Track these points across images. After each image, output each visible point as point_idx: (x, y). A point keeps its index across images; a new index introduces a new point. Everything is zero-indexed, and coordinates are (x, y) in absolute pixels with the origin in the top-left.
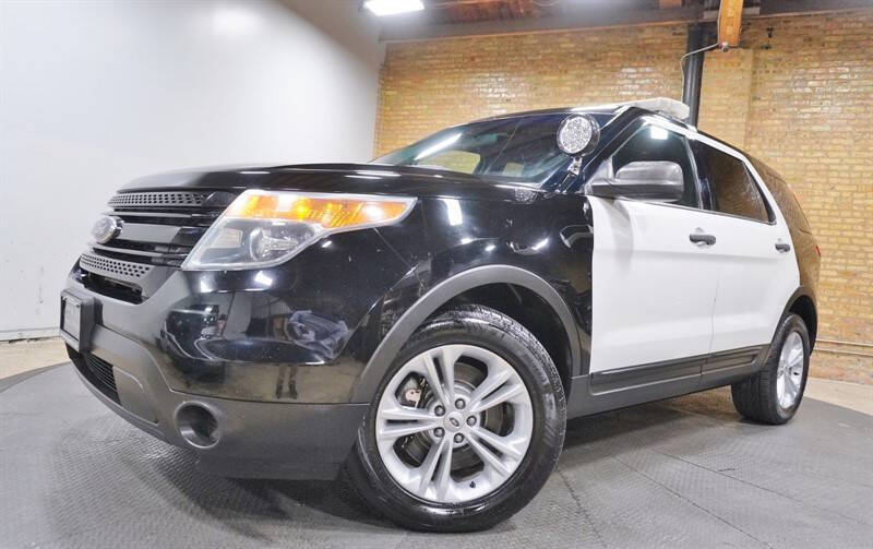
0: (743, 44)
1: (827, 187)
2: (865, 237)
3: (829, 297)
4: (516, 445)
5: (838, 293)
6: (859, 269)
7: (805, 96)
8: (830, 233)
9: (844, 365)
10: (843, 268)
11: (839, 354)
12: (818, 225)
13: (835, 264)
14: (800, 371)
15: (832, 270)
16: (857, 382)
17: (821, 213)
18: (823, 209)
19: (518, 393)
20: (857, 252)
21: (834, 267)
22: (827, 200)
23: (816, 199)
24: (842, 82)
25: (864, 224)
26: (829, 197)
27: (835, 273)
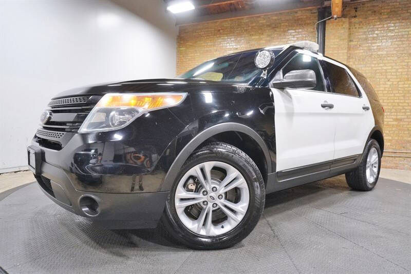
0: (344, 15)
1: (386, 80)
2: (405, 102)
3: (389, 131)
4: (242, 207)
5: (394, 129)
6: (403, 117)
7: (373, 38)
8: (388, 101)
9: (398, 162)
10: (395, 117)
11: (395, 157)
12: (383, 98)
13: (392, 115)
14: (377, 165)
15: (390, 118)
16: (404, 169)
17: (384, 92)
18: (385, 90)
19: (242, 183)
20: (401, 109)
21: (391, 117)
22: (387, 86)
23: (381, 86)
24: (391, 31)
25: (404, 96)
26: (387, 84)
27: (392, 120)
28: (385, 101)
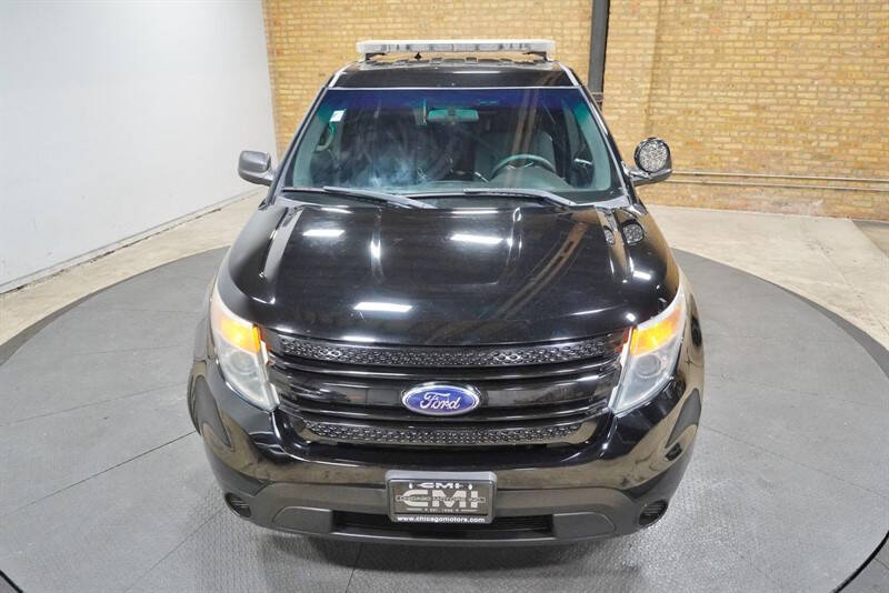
1: (744, 16)
2: (776, 69)
3: (739, 132)
5: (748, 127)
6: (768, 101)
8: (744, 66)
9: (748, 196)
10: (753, 102)
11: (745, 186)
12: (733, 57)
13: (747, 98)
15: (743, 104)
16: (759, 210)
17: (737, 45)
18: (739, 41)
20: (767, 84)
21: (745, 101)
22: (743, 31)
23: (731, 30)
25: (776, 55)
26: (745, 27)
27: (745, 108)
28: (736, 65)
